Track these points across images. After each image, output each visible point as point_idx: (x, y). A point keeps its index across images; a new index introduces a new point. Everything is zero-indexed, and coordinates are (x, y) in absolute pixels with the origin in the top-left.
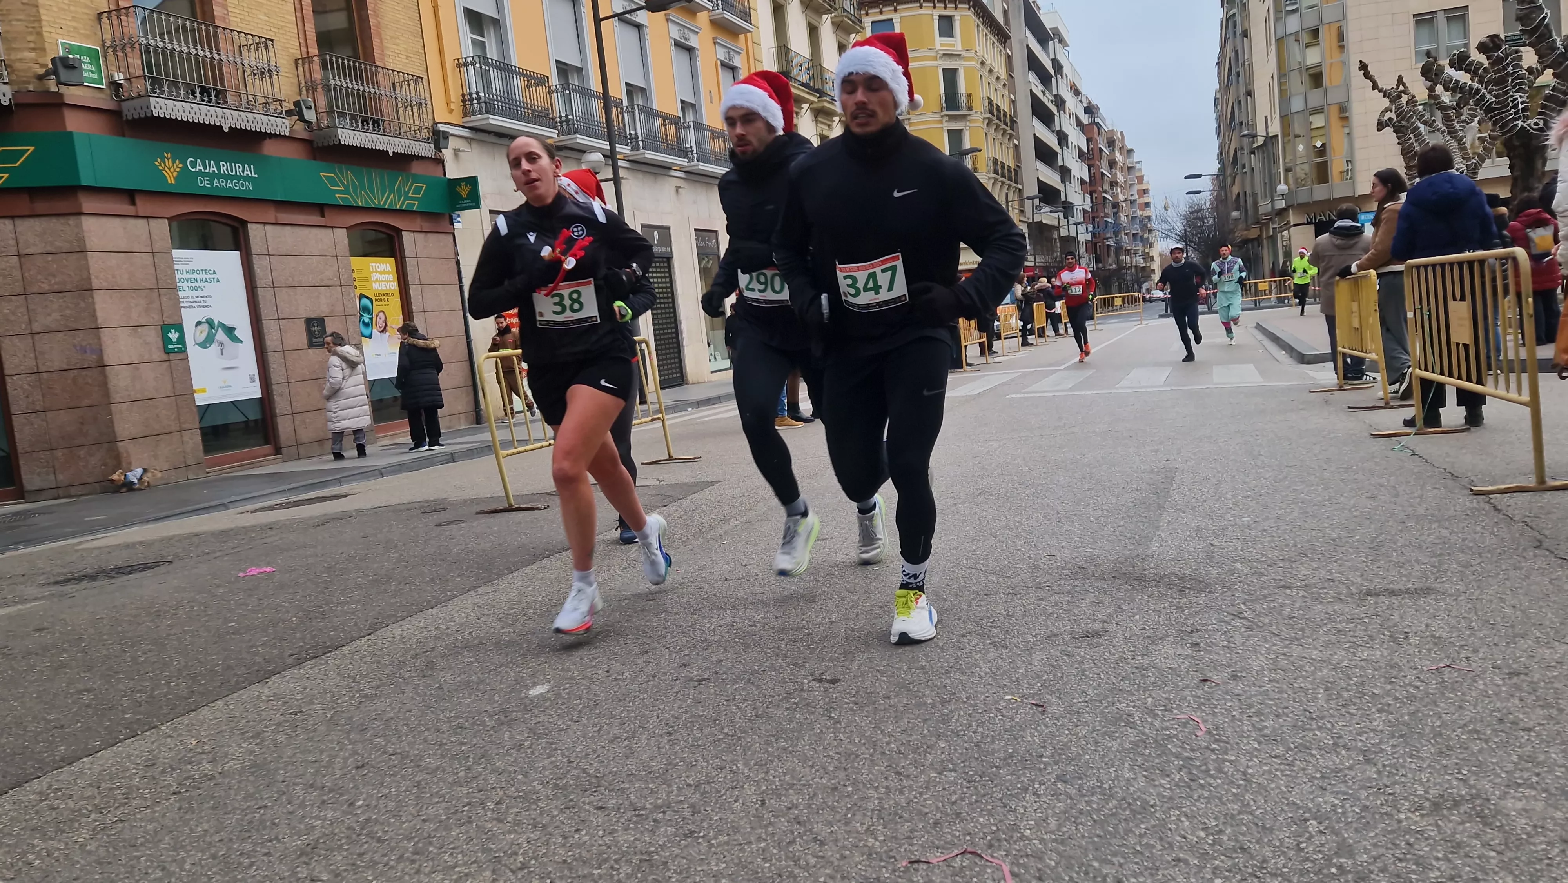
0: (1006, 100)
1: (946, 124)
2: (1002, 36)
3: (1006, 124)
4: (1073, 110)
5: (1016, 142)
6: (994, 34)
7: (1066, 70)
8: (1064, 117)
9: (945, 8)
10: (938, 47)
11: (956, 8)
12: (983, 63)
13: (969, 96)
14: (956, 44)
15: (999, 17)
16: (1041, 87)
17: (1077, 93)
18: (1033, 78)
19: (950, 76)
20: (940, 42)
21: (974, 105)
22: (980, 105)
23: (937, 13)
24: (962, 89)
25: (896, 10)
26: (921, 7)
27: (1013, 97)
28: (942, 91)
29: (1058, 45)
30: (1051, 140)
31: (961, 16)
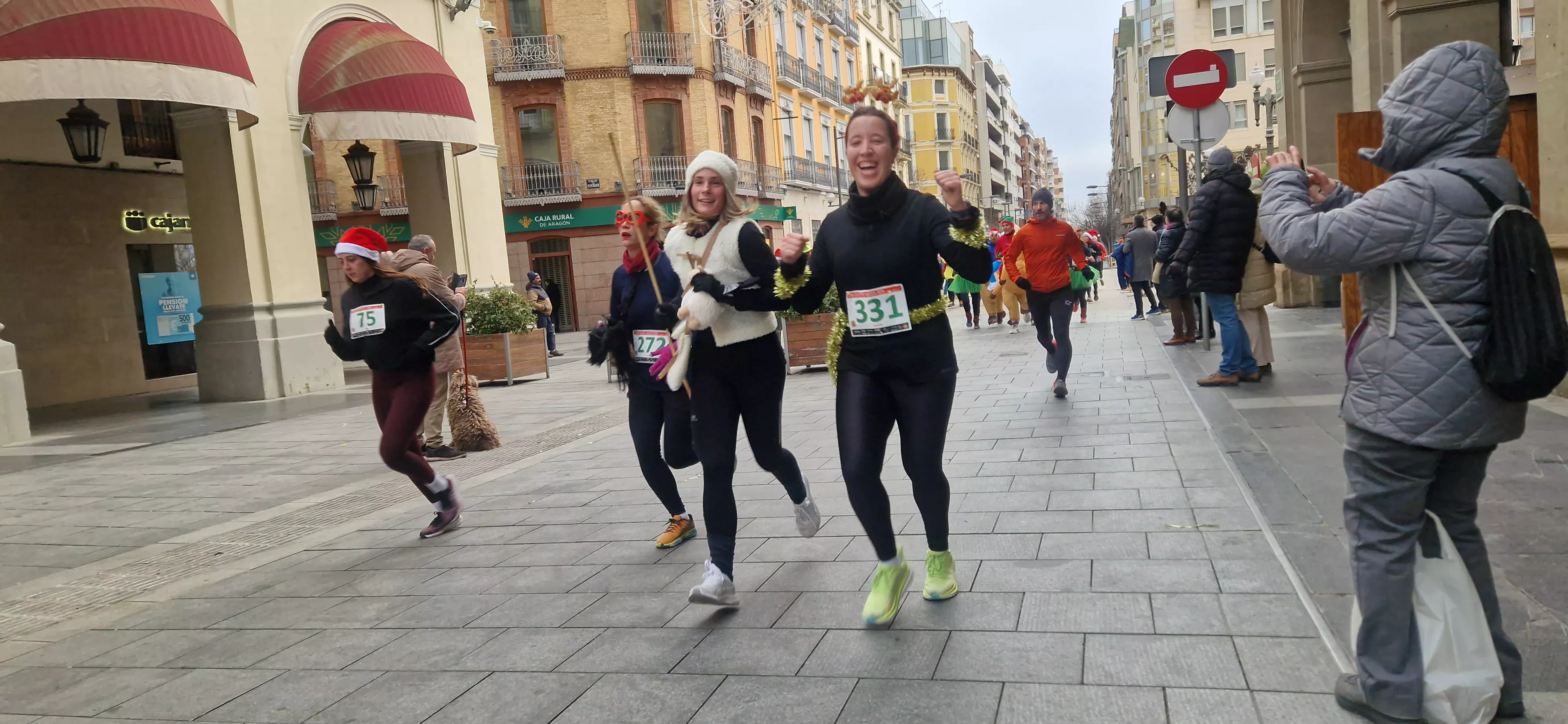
0: (973, 129)
1: (938, 148)
2: (970, 88)
3: (973, 146)
4: (1012, 130)
5: (978, 156)
6: (966, 87)
7: (1009, 103)
8: (1007, 135)
9: (939, 75)
10: (934, 100)
11: (946, 75)
12: (961, 109)
13: (953, 131)
14: (945, 98)
15: (969, 76)
16: (994, 119)
17: (1015, 116)
18: (989, 113)
19: (941, 117)
20: (935, 97)
21: (955, 136)
22: (959, 136)
23: (934, 79)
24: (948, 126)
25: (908, 77)
26: (924, 75)
27: (976, 127)
28: (936, 128)
29: (1004, 87)
30: (999, 152)
31: (949, 80)
